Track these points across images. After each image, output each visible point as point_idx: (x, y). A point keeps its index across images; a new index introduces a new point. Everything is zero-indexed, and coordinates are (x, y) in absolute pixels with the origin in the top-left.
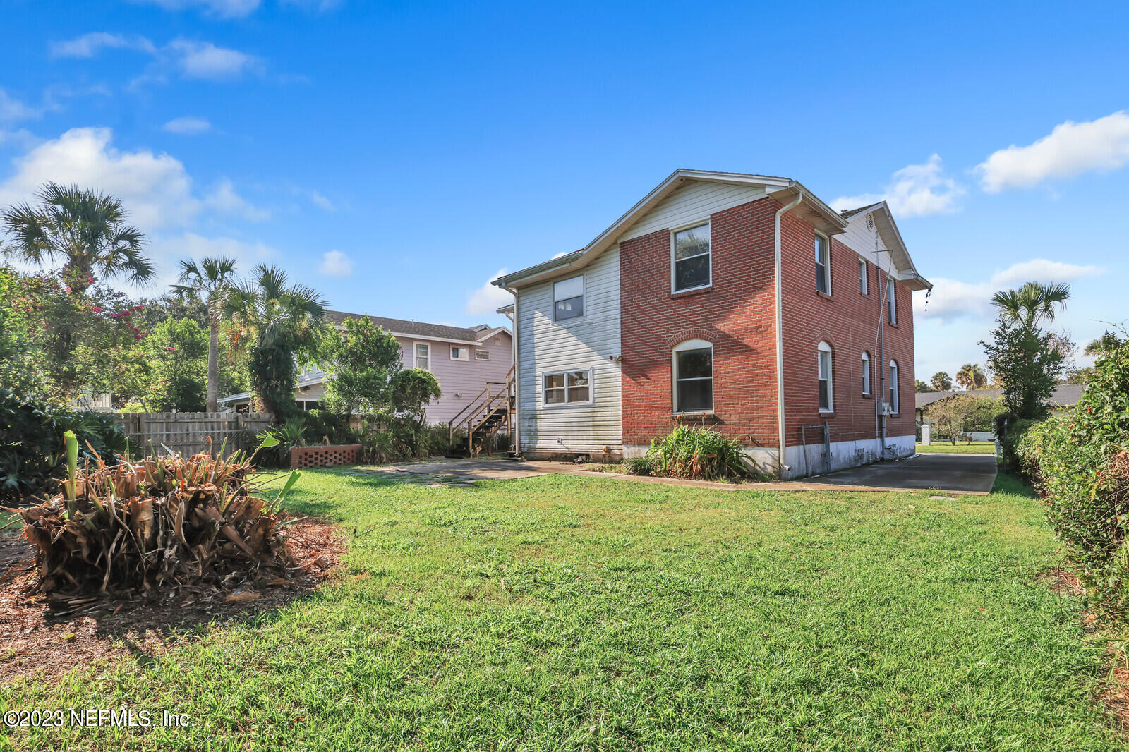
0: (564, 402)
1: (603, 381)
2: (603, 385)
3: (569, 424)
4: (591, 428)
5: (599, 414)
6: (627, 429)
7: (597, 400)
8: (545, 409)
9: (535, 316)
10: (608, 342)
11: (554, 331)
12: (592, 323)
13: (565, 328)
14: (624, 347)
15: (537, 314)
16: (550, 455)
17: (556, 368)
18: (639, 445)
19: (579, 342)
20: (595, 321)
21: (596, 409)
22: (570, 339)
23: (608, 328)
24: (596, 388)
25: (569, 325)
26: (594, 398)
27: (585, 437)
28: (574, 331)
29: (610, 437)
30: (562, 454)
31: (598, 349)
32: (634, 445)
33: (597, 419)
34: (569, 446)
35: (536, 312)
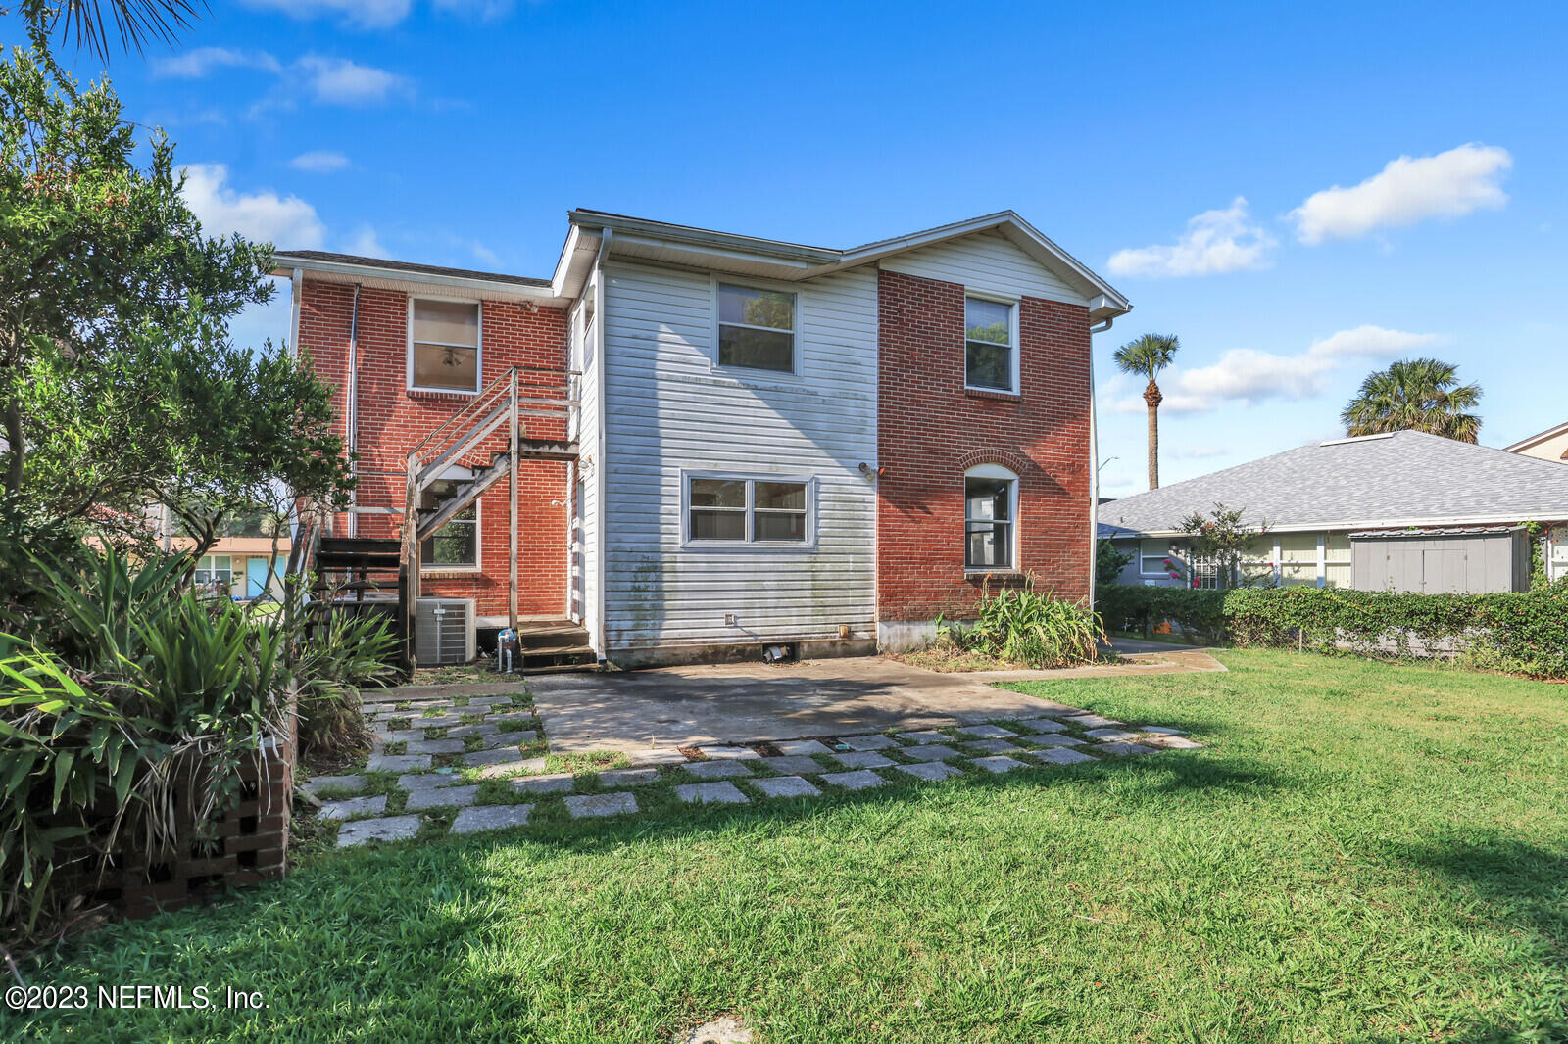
0: (742, 537)
1: (838, 506)
2: (838, 514)
3: (753, 585)
4: (808, 593)
5: (828, 566)
6: (888, 596)
7: (822, 540)
8: (686, 550)
9: (661, 336)
10: (851, 437)
11: (716, 384)
12: (815, 394)
13: (748, 387)
14: (883, 451)
15: (665, 333)
16: (696, 652)
17: (723, 466)
18: (910, 620)
19: (785, 423)
20: (821, 391)
21: (820, 558)
22: (760, 412)
23: (851, 411)
24: (818, 517)
25: (760, 384)
26: (817, 536)
27: (794, 611)
28: (774, 399)
29: (851, 610)
30: (732, 647)
31: (829, 444)
32: (901, 622)
33: (823, 576)
34: (757, 630)
35: (663, 328)
